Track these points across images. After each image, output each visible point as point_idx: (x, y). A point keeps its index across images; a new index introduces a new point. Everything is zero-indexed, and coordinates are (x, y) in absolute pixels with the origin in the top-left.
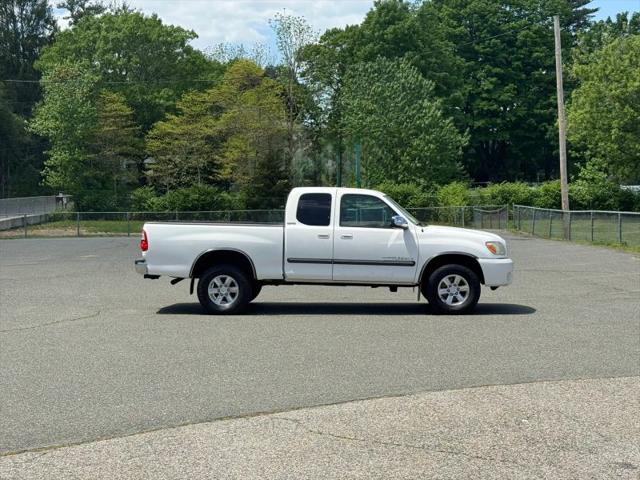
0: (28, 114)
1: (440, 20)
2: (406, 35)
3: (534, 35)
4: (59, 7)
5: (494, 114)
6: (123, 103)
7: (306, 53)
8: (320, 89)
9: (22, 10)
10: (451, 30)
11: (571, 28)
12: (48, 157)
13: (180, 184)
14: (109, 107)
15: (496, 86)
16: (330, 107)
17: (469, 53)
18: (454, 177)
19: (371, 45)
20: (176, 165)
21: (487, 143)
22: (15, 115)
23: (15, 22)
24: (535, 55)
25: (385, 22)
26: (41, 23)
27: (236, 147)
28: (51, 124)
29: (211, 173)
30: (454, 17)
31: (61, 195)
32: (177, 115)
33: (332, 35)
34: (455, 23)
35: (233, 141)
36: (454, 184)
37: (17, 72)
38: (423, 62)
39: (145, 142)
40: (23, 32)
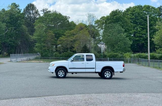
0: (32, 35)
1: (128, 14)
2: (119, 18)
3: (151, 18)
4: (41, 11)
5: (141, 37)
6: (53, 33)
7: (97, 22)
8: (100, 30)
9: (33, 12)
10: (131, 17)
11: (161, 17)
12: (36, 45)
13: (65, 51)
14: (50, 34)
15: (141, 30)
16: (102, 34)
17: (135, 22)
18: (129, 51)
19: (110, 20)
20: (64, 47)
21: (139, 43)
22: (30, 35)
23: (31, 14)
24: (151, 23)
25: (114, 15)
26: (37, 14)
27: (77, 43)
28: (37, 37)
29: (72, 49)
30: (131, 14)
31: (38, 53)
32: (64, 36)
33: (103, 18)
34: (132, 15)
35: (77, 42)
36: (128, 53)
37: (31, 25)
38: (122, 24)
39: (57, 42)
40: (32, 17)
